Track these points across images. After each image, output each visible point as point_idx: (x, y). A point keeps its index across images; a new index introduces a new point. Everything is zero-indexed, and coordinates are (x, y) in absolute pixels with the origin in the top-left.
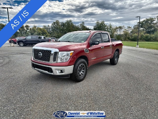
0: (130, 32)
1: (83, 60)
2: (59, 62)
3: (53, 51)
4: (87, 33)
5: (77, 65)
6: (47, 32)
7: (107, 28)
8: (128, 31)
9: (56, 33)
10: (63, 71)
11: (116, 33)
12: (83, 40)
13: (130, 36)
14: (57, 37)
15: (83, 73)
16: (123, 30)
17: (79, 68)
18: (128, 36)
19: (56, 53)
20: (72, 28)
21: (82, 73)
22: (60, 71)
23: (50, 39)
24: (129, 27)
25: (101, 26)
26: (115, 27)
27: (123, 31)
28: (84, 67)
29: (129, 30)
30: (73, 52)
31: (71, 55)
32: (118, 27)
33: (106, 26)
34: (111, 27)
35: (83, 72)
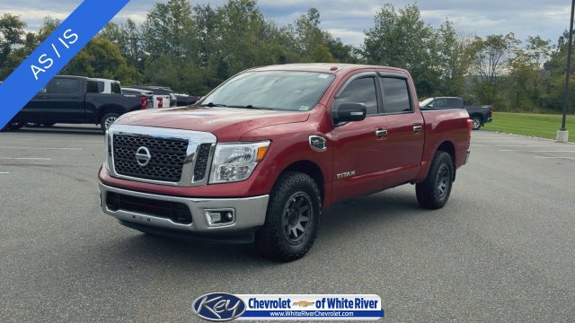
0: (541, 66)
1: (303, 178)
2: (214, 181)
3: (195, 140)
4: (322, 76)
5: (281, 195)
6: (122, 58)
7: (431, 45)
8: (533, 61)
9: (171, 66)
10: (230, 216)
11: (472, 70)
12: (305, 101)
13: (540, 87)
14: (178, 83)
15: (302, 229)
16: (508, 54)
17: (287, 205)
18: (530, 86)
19: (205, 150)
20: (254, 38)
21: (298, 230)
22: (219, 214)
23: (144, 92)
24: (538, 42)
25: (400, 34)
26: (473, 40)
27: (511, 60)
28: (306, 207)
29: (537, 55)
30: (267, 144)
31: (261, 156)
32: (485, 39)
33: (425, 34)
34: (449, 39)
35: (303, 224)
